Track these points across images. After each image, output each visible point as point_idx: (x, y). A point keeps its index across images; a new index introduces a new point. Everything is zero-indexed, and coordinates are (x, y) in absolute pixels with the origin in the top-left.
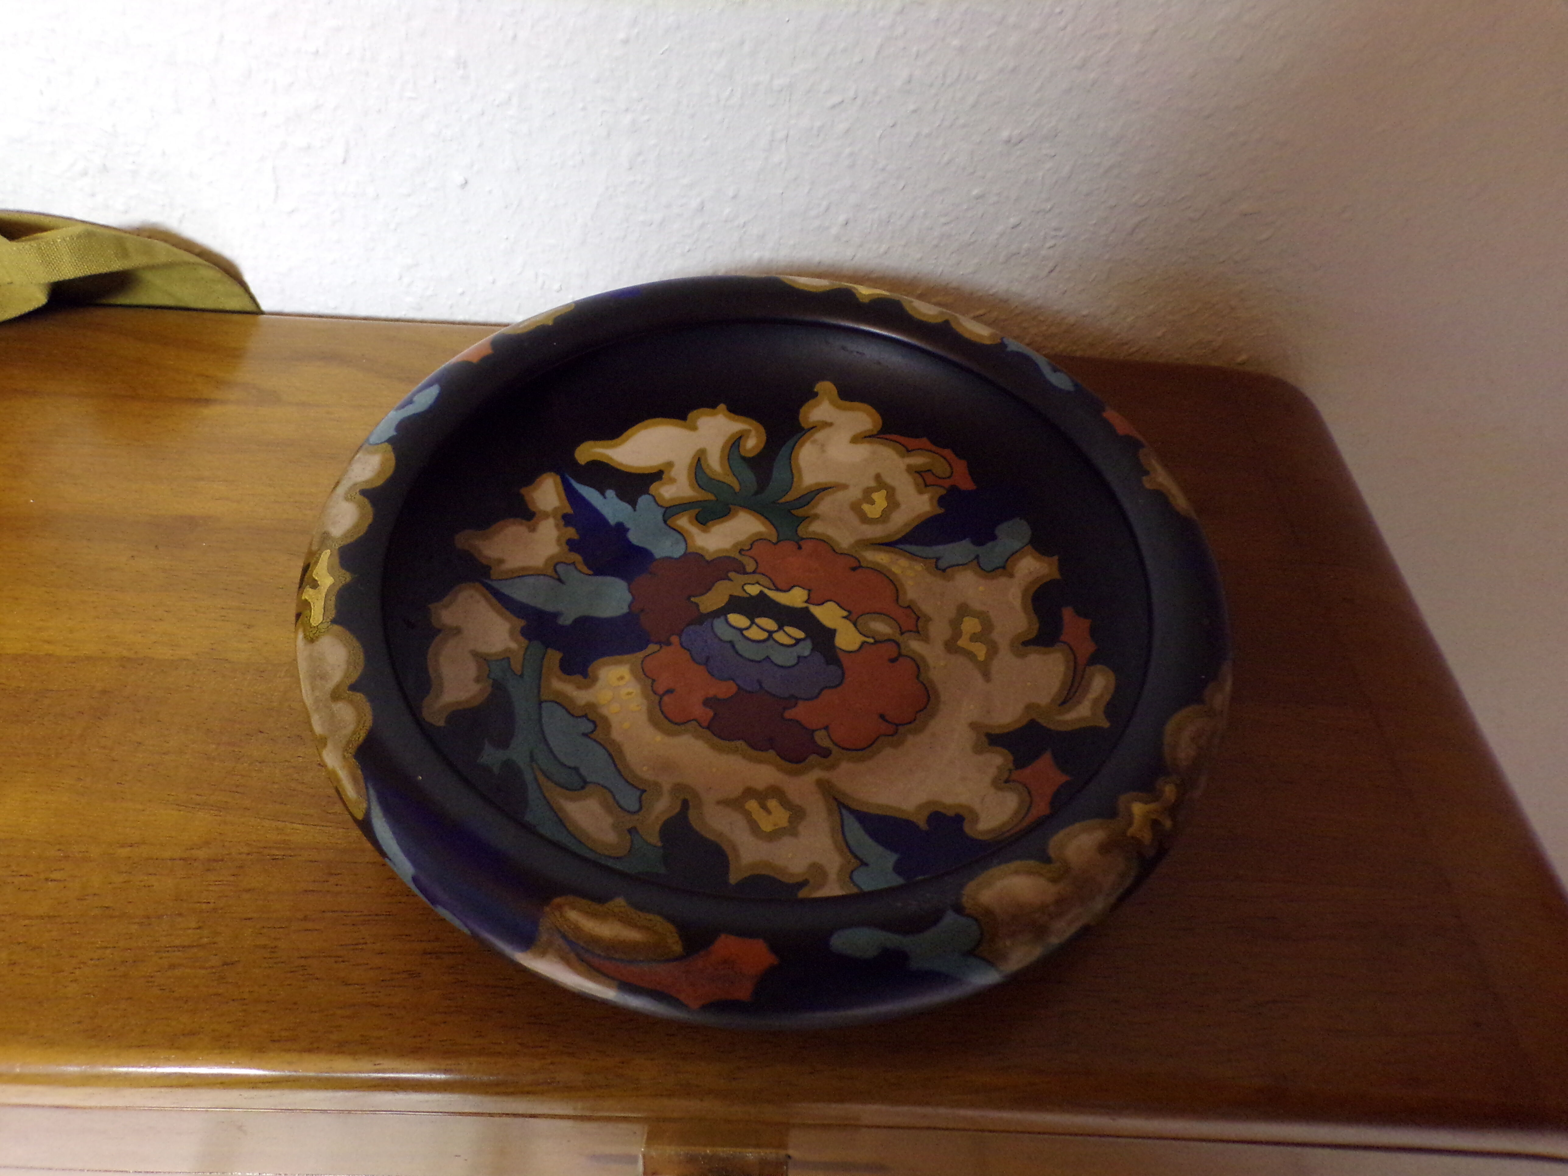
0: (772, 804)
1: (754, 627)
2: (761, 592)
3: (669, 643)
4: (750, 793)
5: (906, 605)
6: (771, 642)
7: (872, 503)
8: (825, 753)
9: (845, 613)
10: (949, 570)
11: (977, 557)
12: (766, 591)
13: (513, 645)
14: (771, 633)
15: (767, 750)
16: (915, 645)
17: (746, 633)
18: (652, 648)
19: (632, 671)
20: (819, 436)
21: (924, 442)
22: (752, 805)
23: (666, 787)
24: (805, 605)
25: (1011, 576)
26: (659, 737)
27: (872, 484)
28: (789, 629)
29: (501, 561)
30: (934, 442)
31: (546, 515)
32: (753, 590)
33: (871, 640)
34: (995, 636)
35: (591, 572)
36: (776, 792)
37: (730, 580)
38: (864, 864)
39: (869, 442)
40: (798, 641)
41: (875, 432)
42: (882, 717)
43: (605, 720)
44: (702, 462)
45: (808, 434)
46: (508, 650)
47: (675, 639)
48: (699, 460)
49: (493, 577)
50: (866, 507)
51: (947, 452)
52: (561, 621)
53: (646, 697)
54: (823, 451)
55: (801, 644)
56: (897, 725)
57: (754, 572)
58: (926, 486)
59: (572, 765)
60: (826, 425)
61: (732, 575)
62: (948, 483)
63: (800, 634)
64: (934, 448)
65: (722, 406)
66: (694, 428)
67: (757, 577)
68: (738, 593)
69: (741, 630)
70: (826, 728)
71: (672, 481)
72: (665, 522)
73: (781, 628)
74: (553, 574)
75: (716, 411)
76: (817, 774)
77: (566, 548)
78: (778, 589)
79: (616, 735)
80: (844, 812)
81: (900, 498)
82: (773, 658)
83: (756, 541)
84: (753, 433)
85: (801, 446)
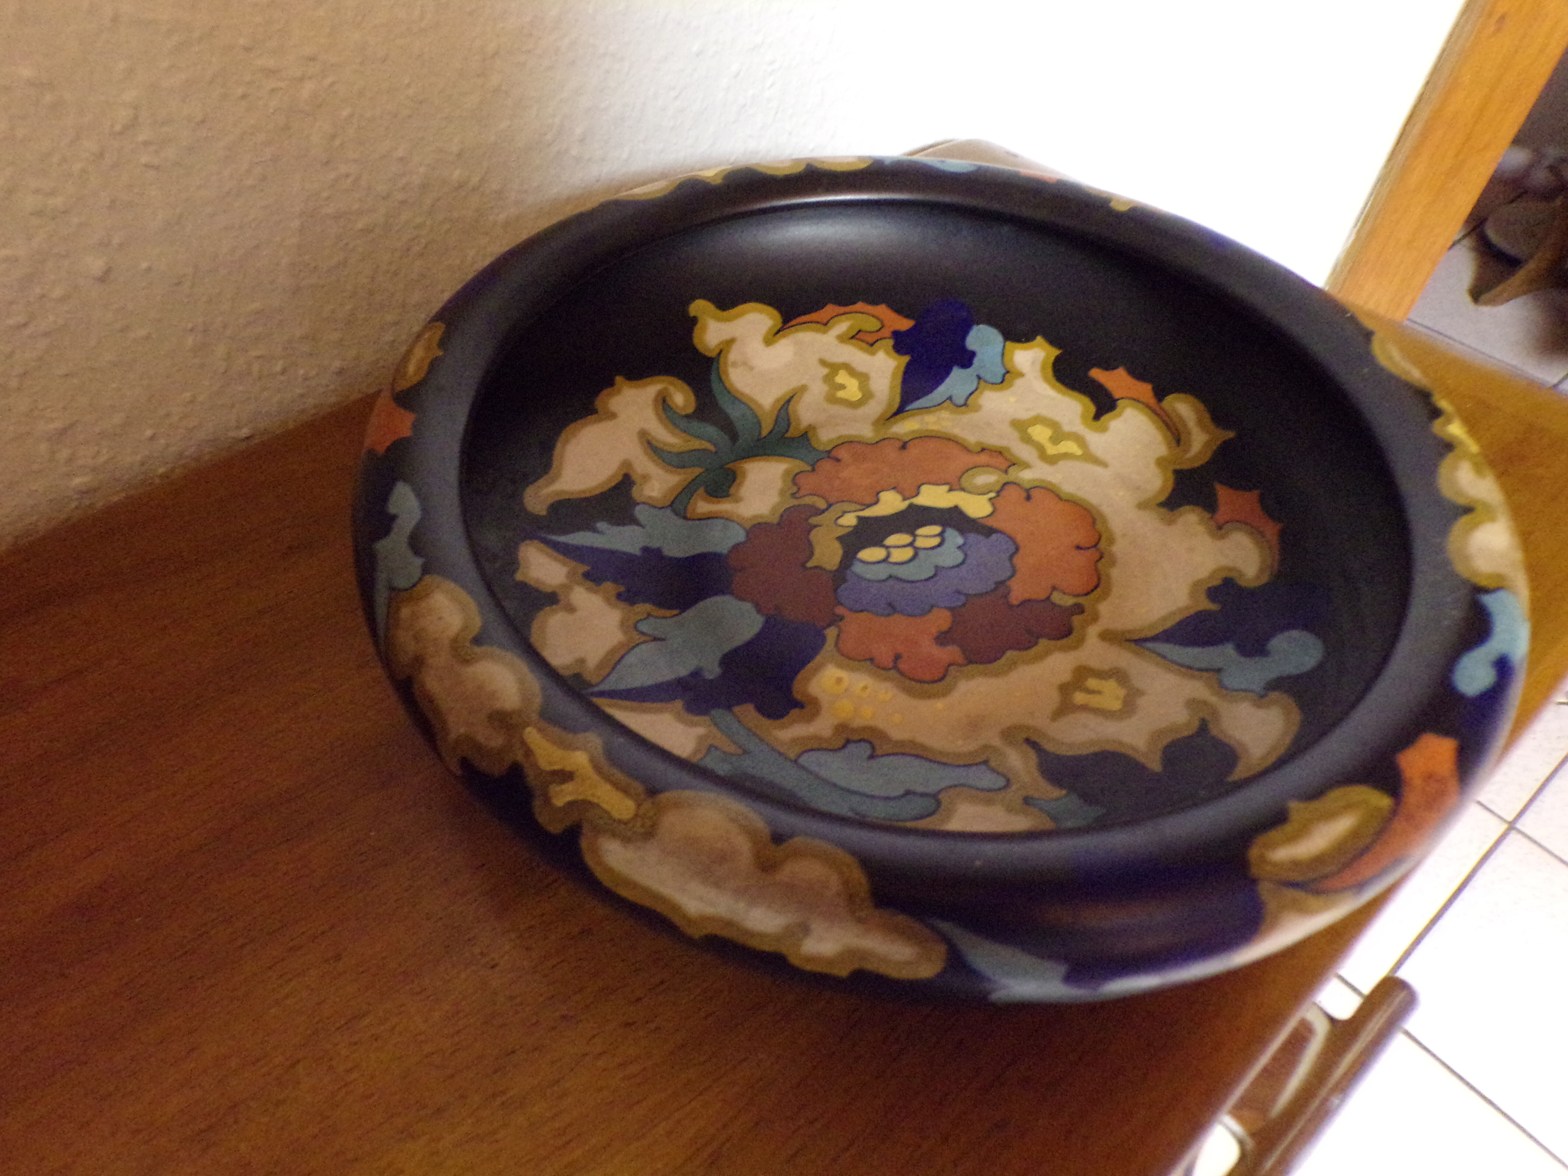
0: (1092, 683)
1: (892, 550)
2: (860, 519)
3: (841, 618)
4: (1065, 689)
5: (980, 450)
6: (922, 554)
7: (842, 387)
8: (1079, 609)
9: (946, 488)
10: (970, 401)
11: (979, 378)
12: (861, 514)
13: (701, 731)
14: (911, 544)
15: (1036, 644)
16: (1026, 476)
17: (891, 560)
18: (831, 633)
19: (840, 666)
20: (733, 356)
21: (830, 309)
22: (1079, 698)
23: (997, 742)
24: (907, 503)
25: (1021, 375)
26: (939, 704)
27: (825, 371)
28: (921, 531)
29: (582, 661)
30: (840, 304)
31: (567, 588)
32: (850, 520)
33: (992, 495)
34: (1067, 428)
35: (675, 612)
36: (1082, 673)
37: (816, 526)
38: (1219, 670)
39: (784, 336)
40: (941, 534)
41: (780, 325)
42: (1079, 548)
43: (872, 730)
44: (654, 443)
45: (722, 360)
46: (701, 739)
47: (839, 610)
48: (649, 443)
49: (594, 680)
50: (841, 394)
51: (860, 306)
52: (709, 676)
53: (886, 679)
54: (751, 368)
55: (946, 535)
56: (1095, 546)
57: (830, 506)
58: (872, 345)
59: (901, 791)
60: (731, 342)
61: (814, 520)
62: (887, 332)
63: (937, 529)
64: (843, 309)
65: (619, 379)
66: (613, 416)
67: (836, 509)
68: (841, 532)
69: (885, 560)
70: (1054, 588)
71: (646, 478)
72: (685, 518)
73: (915, 536)
74: (644, 638)
75: (616, 387)
76: (1093, 631)
77: (622, 605)
78: (869, 506)
79: (896, 734)
80: (1150, 645)
81: (861, 368)
82: (941, 564)
83: (795, 479)
84: (672, 389)
85: (727, 375)
